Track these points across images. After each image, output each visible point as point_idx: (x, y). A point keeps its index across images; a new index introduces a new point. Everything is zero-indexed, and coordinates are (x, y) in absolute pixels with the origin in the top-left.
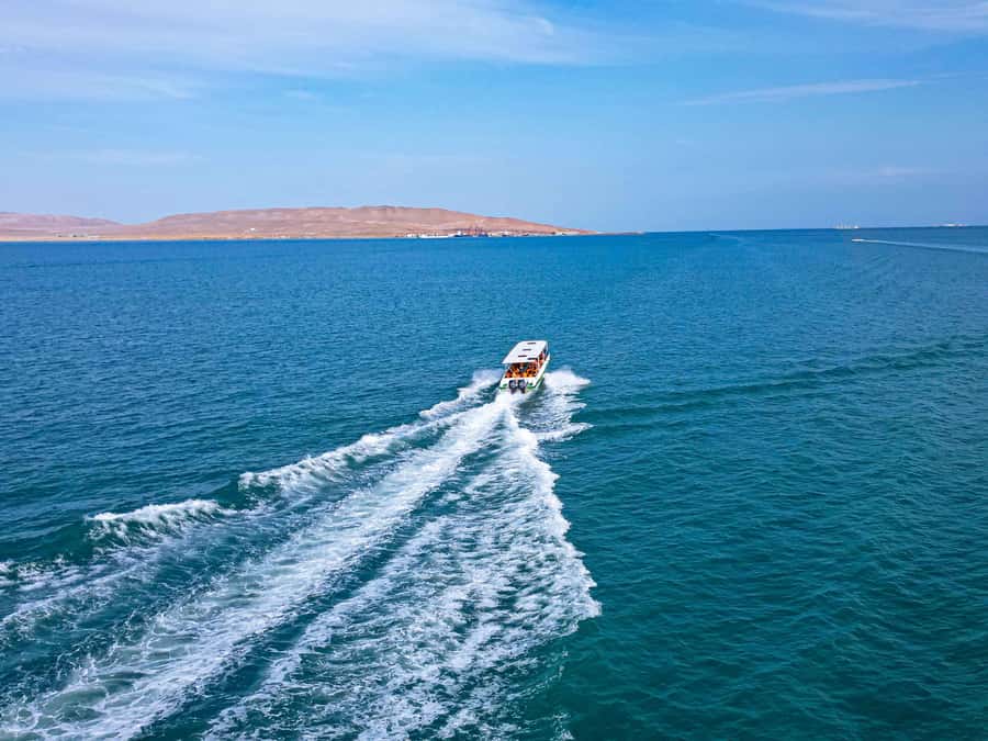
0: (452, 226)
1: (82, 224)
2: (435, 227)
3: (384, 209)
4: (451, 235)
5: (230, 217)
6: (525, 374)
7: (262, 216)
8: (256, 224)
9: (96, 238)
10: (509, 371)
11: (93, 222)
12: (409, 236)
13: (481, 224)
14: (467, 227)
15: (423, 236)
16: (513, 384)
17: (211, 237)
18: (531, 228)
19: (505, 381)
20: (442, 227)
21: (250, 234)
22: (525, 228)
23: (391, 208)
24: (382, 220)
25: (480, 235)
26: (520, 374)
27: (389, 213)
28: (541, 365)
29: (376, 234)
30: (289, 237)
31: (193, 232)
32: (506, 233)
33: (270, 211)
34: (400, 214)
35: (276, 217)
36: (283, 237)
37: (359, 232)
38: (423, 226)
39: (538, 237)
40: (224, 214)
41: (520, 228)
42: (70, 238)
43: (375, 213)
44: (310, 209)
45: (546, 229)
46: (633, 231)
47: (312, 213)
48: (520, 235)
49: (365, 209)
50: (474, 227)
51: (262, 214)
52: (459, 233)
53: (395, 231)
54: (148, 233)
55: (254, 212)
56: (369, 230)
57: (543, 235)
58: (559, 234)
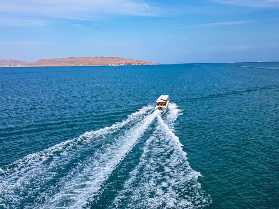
0: (121, 62)
1: (15, 62)
2: (116, 63)
3: (102, 57)
4: (121, 65)
5: (58, 60)
6: (162, 105)
7: (67, 59)
8: (66, 62)
9: (20, 66)
10: (158, 104)
11: (19, 61)
12: (109, 65)
13: (129, 61)
14: (126, 62)
15: (113, 65)
16: (159, 108)
17: (53, 65)
18: (143, 63)
19: (157, 107)
20: (118, 62)
21: (64, 65)
22: (142, 63)
23: (104, 57)
24: (101, 60)
25: (129, 65)
26: (161, 105)
27: (103, 59)
28: (167, 102)
29: (100, 64)
30: (75, 66)
31: (48, 64)
32: (137, 64)
33: (70, 58)
34: (106, 59)
35: (72, 60)
36: (74, 65)
37: (95, 64)
38: (113, 62)
39: (146, 65)
40: (56, 59)
41: (140, 63)
42: (13, 66)
43: (99, 59)
44: (81, 57)
45: (147, 63)
46: (172, 64)
47: (81, 59)
48: (140, 65)
49: (96, 57)
50: (128, 62)
51: (68, 59)
52: (123, 64)
53: (105, 64)
54: (35, 64)
55: (65, 58)
56: (98, 63)
57: (147, 65)
58: (151, 64)
